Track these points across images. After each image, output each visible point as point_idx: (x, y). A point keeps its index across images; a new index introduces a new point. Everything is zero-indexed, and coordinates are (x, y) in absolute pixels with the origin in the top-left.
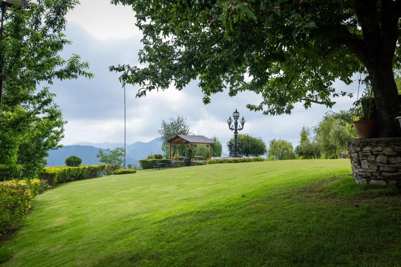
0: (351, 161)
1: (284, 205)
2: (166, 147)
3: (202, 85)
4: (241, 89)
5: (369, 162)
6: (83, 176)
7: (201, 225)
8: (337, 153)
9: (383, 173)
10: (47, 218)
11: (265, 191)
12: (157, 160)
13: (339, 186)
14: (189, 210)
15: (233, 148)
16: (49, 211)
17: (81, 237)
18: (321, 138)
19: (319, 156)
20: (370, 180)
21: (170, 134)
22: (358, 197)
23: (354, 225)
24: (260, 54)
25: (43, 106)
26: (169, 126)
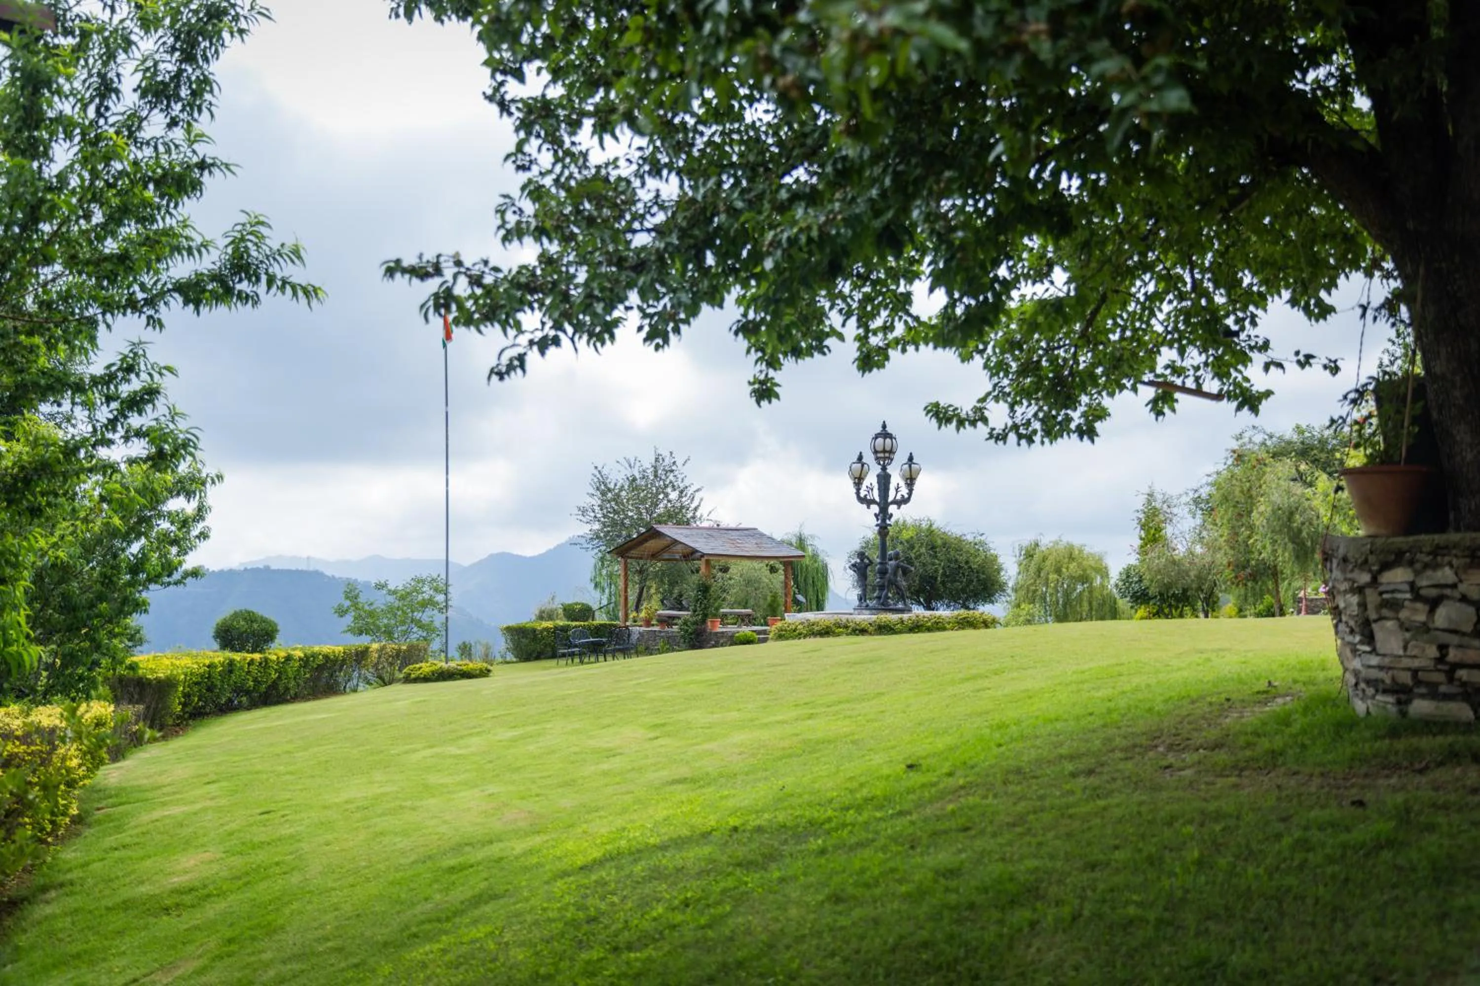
0: (1336, 626)
1: (1071, 799)
2: (610, 576)
3: (746, 329)
4: (902, 343)
5: (1407, 630)
6: (281, 689)
7: (746, 883)
8: (1282, 594)
9: (1463, 674)
10: (141, 853)
11: (1000, 745)
12: (574, 624)
13: (1288, 725)
14: (697, 821)
15: (873, 578)
16: (150, 826)
17: (275, 931)
18: (1220, 534)
19: (1211, 606)
20: (1408, 702)
21: (623, 524)
22: (1364, 769)
23: (1347, 880)
24: (975, 205)
25: (126, 417)
26: (622, 488)
